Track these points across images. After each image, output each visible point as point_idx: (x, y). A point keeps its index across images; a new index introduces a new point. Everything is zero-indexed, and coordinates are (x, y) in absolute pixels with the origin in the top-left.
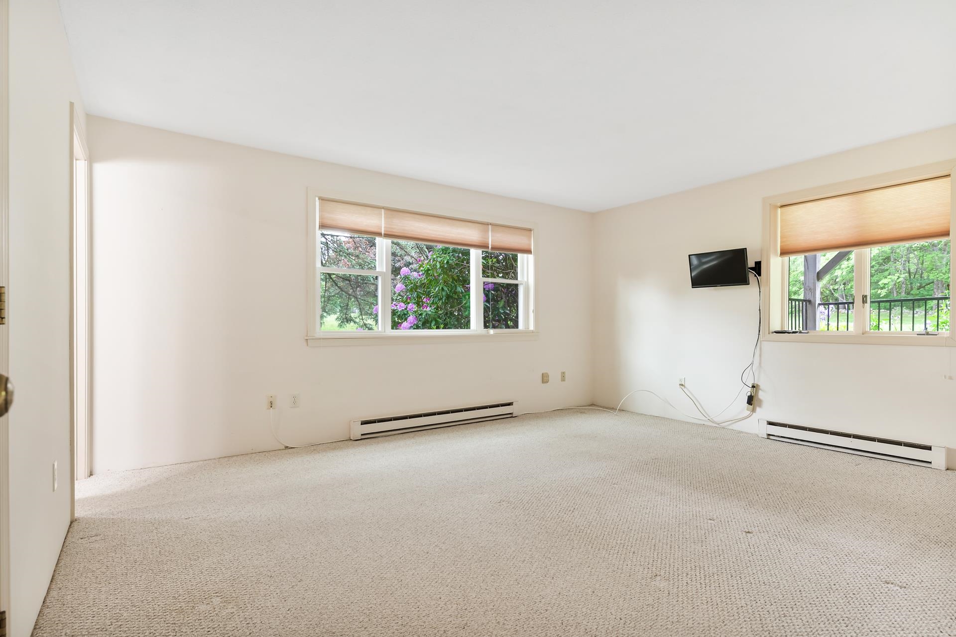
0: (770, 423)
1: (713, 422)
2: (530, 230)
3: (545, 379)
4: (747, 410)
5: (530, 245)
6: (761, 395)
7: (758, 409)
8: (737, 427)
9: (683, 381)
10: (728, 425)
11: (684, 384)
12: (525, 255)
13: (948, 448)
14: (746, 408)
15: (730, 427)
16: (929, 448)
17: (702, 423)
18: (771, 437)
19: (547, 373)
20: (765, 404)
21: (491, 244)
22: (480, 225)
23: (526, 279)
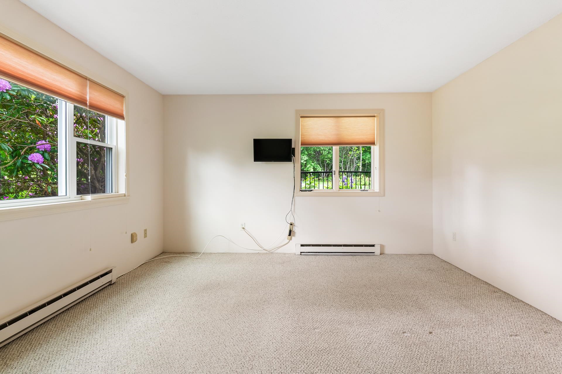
0: (302, 245)
1: (266, 250)
2: (123, 97)
3: (133, 238)
4: (287, 239)
5: (123, 111)
6: (295, 229)
7: (293, 237)
8: (280, 251)
9: (244, 225)
10: (275, 250)
11: (244, 227)
12: (114, 119)
13: (381, 245)
14: (287, 238)
15: (276, 252)
16: (373, 246)
17: (257, 252)
18: (302, 254)
19: (135, 233)
20: (297, 235)
21: (89, 102)
22: (78, 77)
23: (115, 144)
